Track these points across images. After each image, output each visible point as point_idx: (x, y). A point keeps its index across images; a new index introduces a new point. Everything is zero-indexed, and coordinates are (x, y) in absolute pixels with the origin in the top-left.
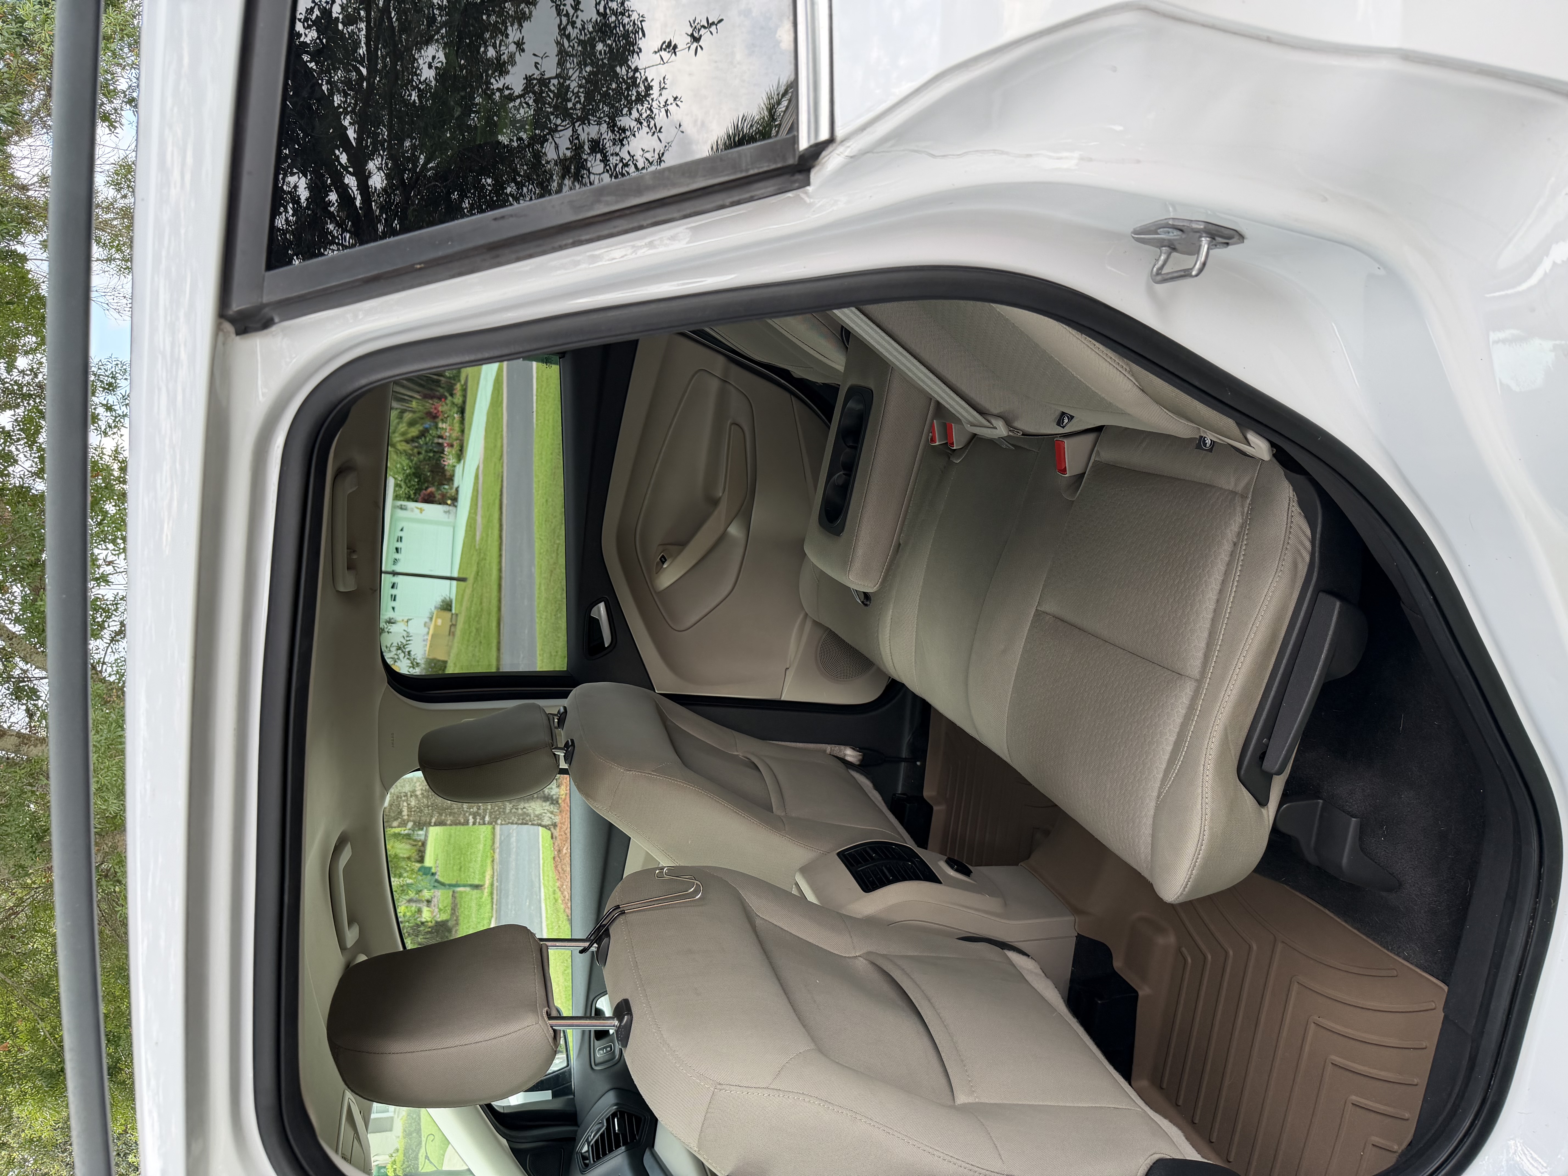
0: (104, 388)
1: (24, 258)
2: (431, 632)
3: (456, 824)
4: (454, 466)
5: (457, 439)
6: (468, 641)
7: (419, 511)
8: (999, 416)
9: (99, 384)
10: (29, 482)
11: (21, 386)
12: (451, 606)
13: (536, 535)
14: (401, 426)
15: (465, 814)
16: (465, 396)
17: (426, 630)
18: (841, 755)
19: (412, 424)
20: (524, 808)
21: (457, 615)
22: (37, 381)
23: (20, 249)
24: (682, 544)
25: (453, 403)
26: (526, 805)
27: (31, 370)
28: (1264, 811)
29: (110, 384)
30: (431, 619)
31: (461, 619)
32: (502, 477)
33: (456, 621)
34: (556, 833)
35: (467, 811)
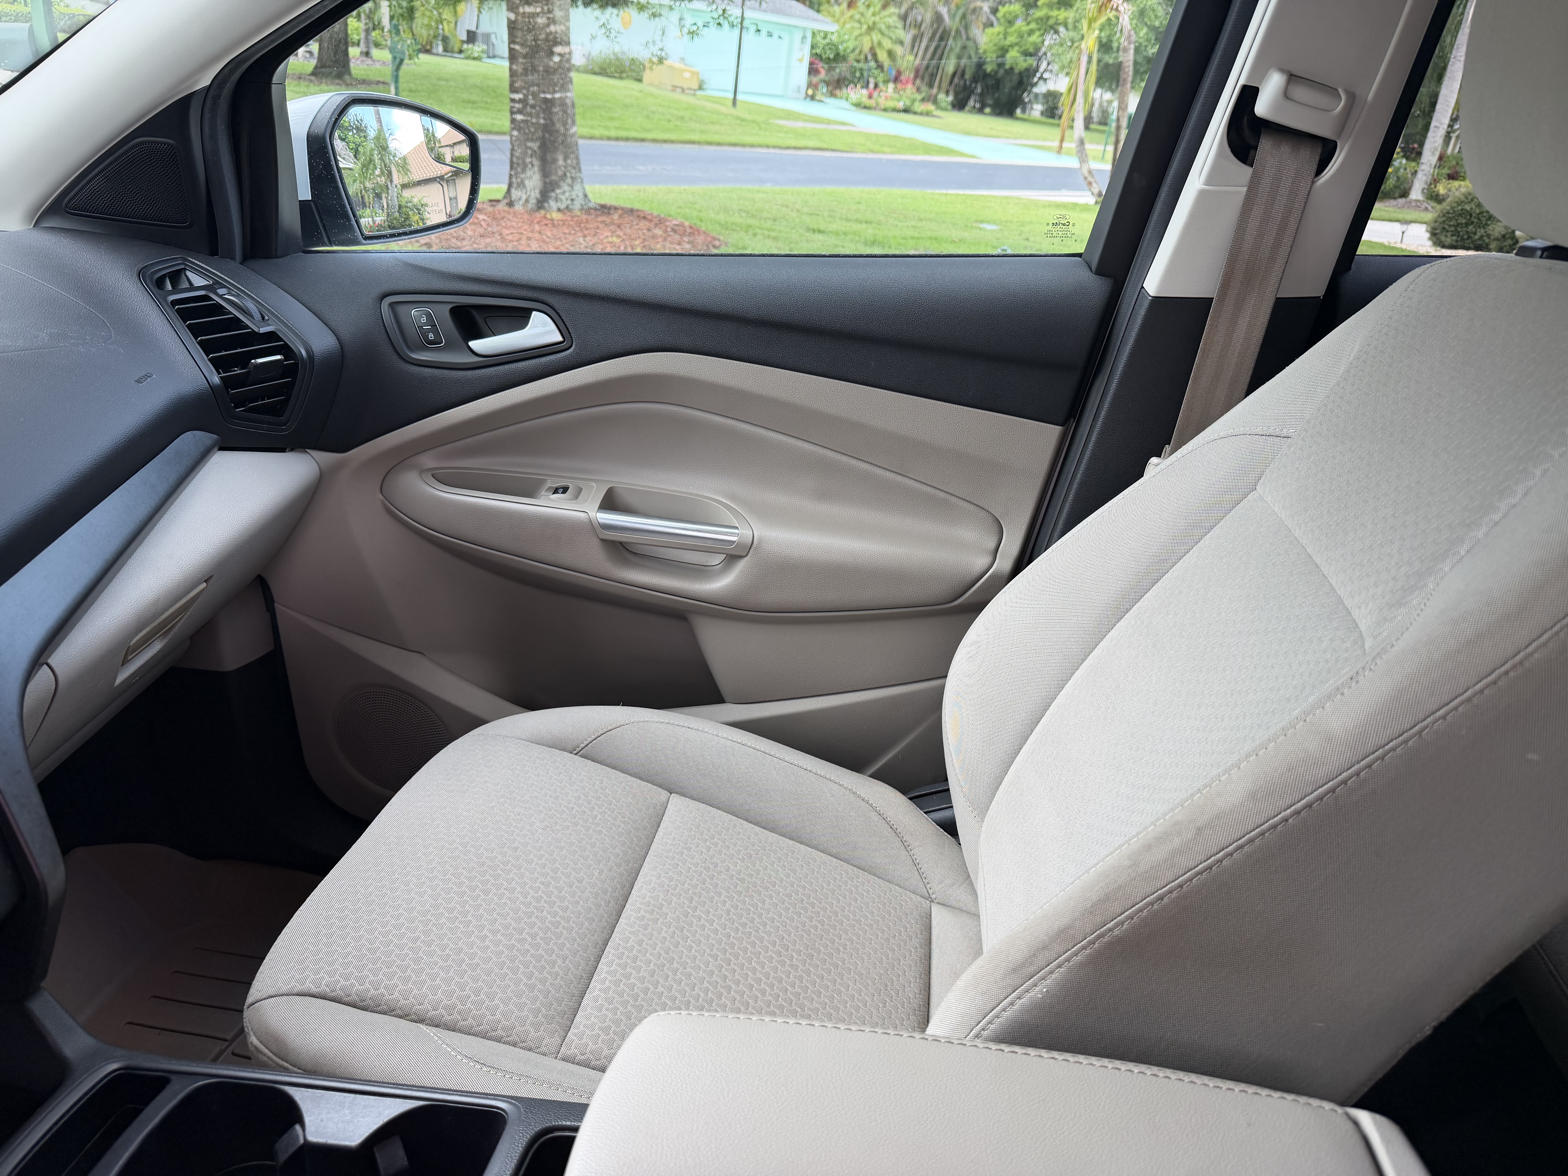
3: (512, 78)
4: (846, 99)
5: (877, 104)
6: (669, 107)
7: (800, 57)
12: (702, 90)
14: (889, 41)
15: (524, 88)
16: (921, 114)
19: (891, 54)
20: (533, 166)
21: (694, 95)
25: (913, 101)
30: (688, 66)
31: (691, 100)
32: (851, 152)
33: (688, 94)
34: (502, 206)
35: (528, 91)
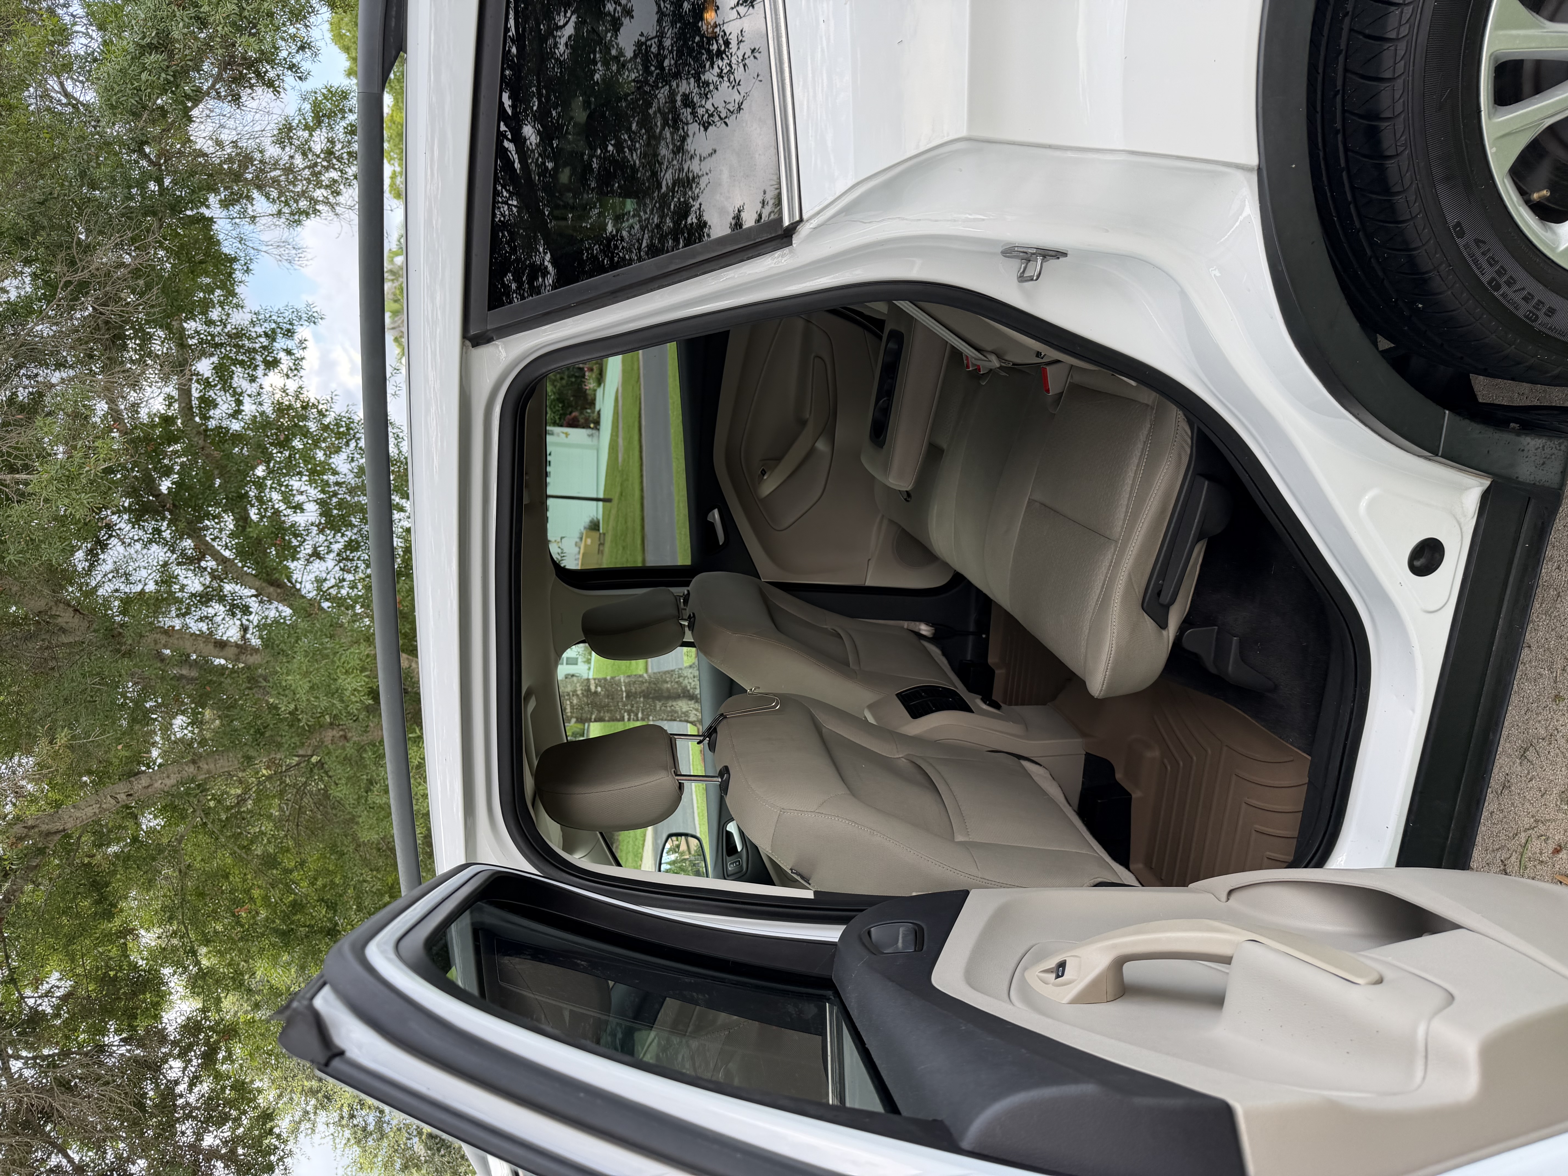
0: (284, 334)
1: (211, 220)
2: (582, 551)
3: (613, 720)
4: (595, 391)
7: (565, 435)
8: (992, 352)
9: (279, 330)
10: (225, 424)
11: (213, 336)
12: (599, 526)
13: (674, 455)
17: (577, 549)
18: (916, 630)
21: (604, 534)
22: (226, 330)
23: (207, 213)
24: (778, 459)
26: (674, 703)
27: (221, 321)
28: (1165, 633)
29: (289, 331)
30: (581, 539)
31: (609, 538)
32: (640, 399)
33: (604, 540)
